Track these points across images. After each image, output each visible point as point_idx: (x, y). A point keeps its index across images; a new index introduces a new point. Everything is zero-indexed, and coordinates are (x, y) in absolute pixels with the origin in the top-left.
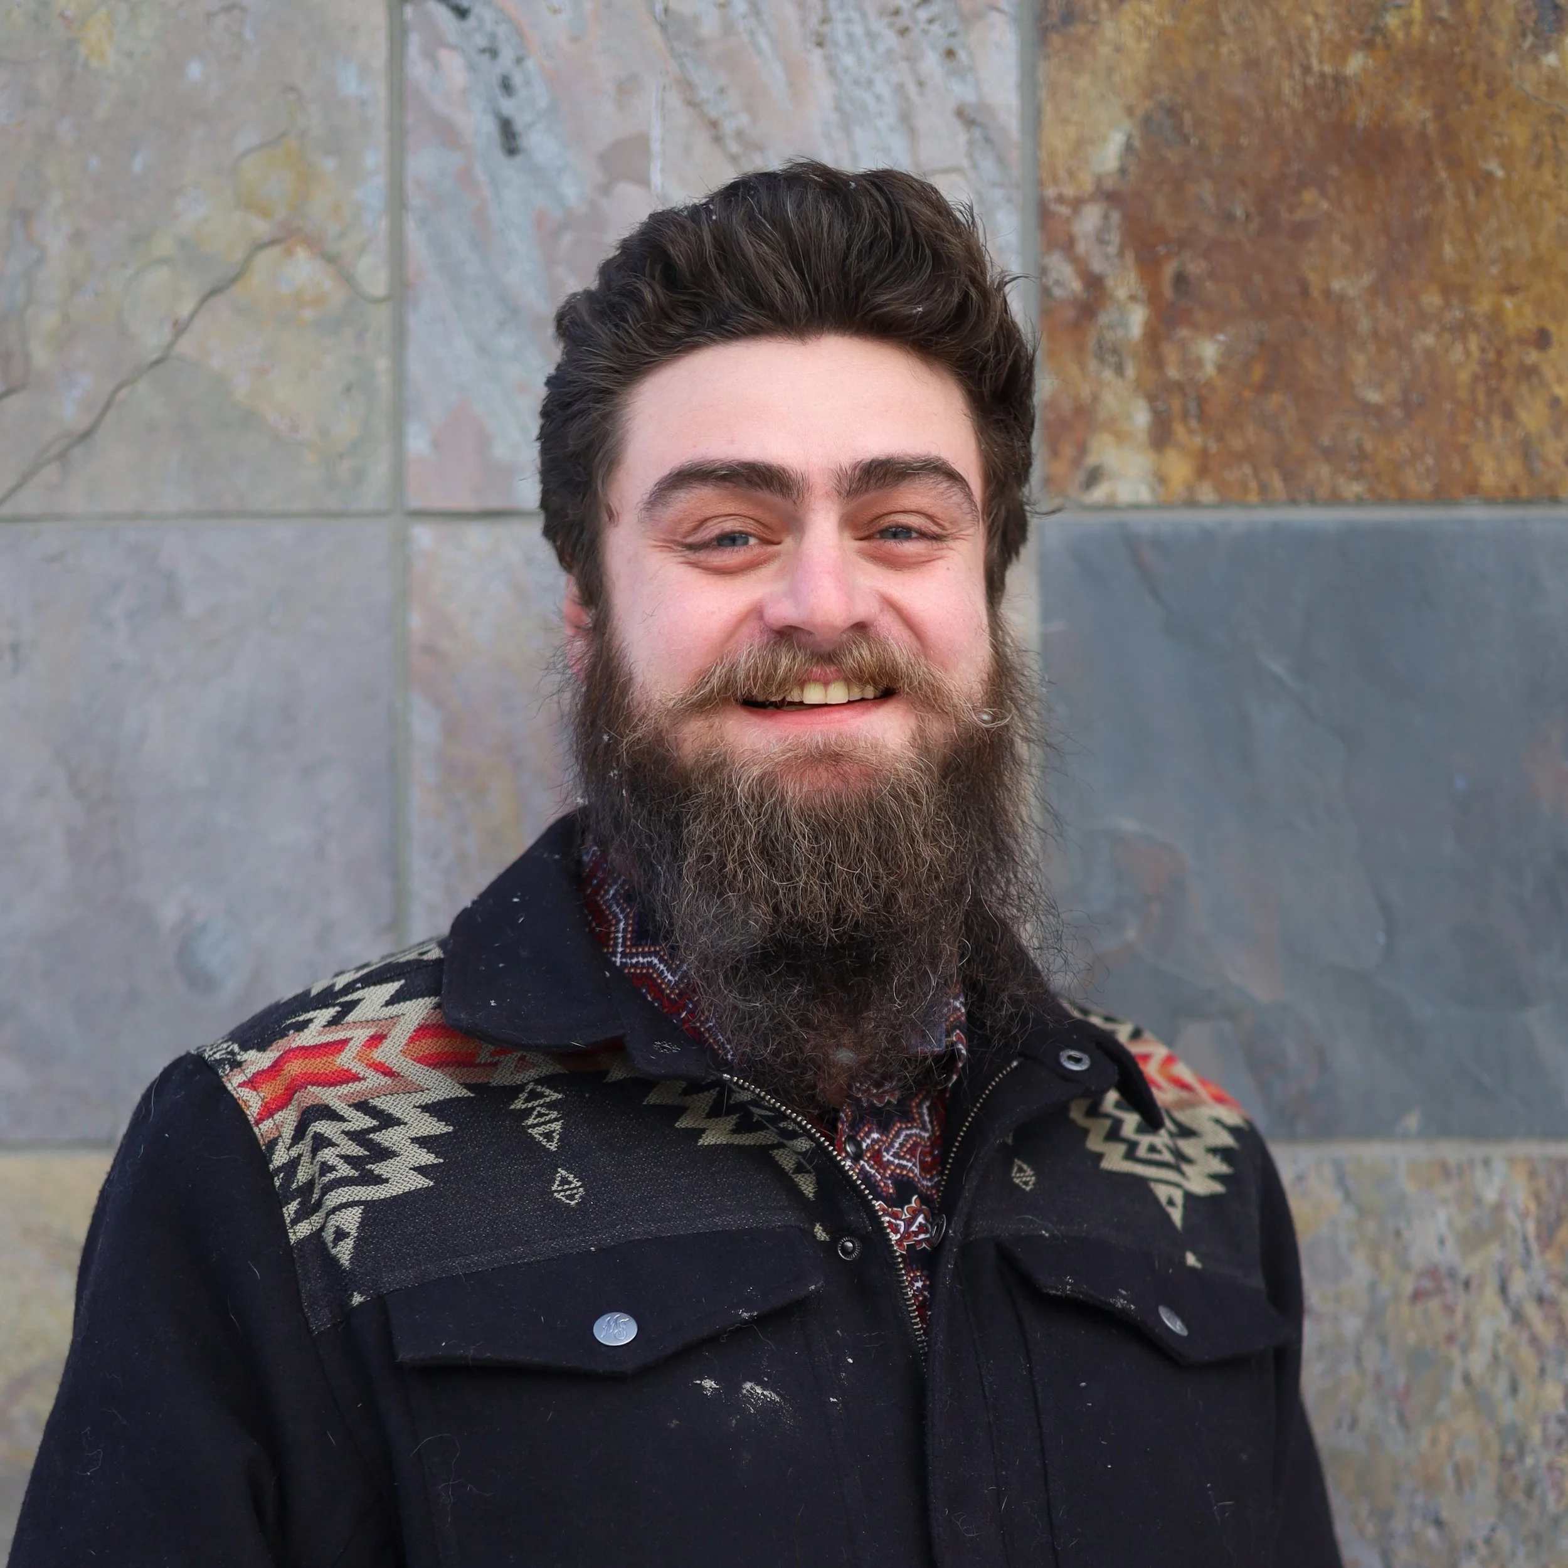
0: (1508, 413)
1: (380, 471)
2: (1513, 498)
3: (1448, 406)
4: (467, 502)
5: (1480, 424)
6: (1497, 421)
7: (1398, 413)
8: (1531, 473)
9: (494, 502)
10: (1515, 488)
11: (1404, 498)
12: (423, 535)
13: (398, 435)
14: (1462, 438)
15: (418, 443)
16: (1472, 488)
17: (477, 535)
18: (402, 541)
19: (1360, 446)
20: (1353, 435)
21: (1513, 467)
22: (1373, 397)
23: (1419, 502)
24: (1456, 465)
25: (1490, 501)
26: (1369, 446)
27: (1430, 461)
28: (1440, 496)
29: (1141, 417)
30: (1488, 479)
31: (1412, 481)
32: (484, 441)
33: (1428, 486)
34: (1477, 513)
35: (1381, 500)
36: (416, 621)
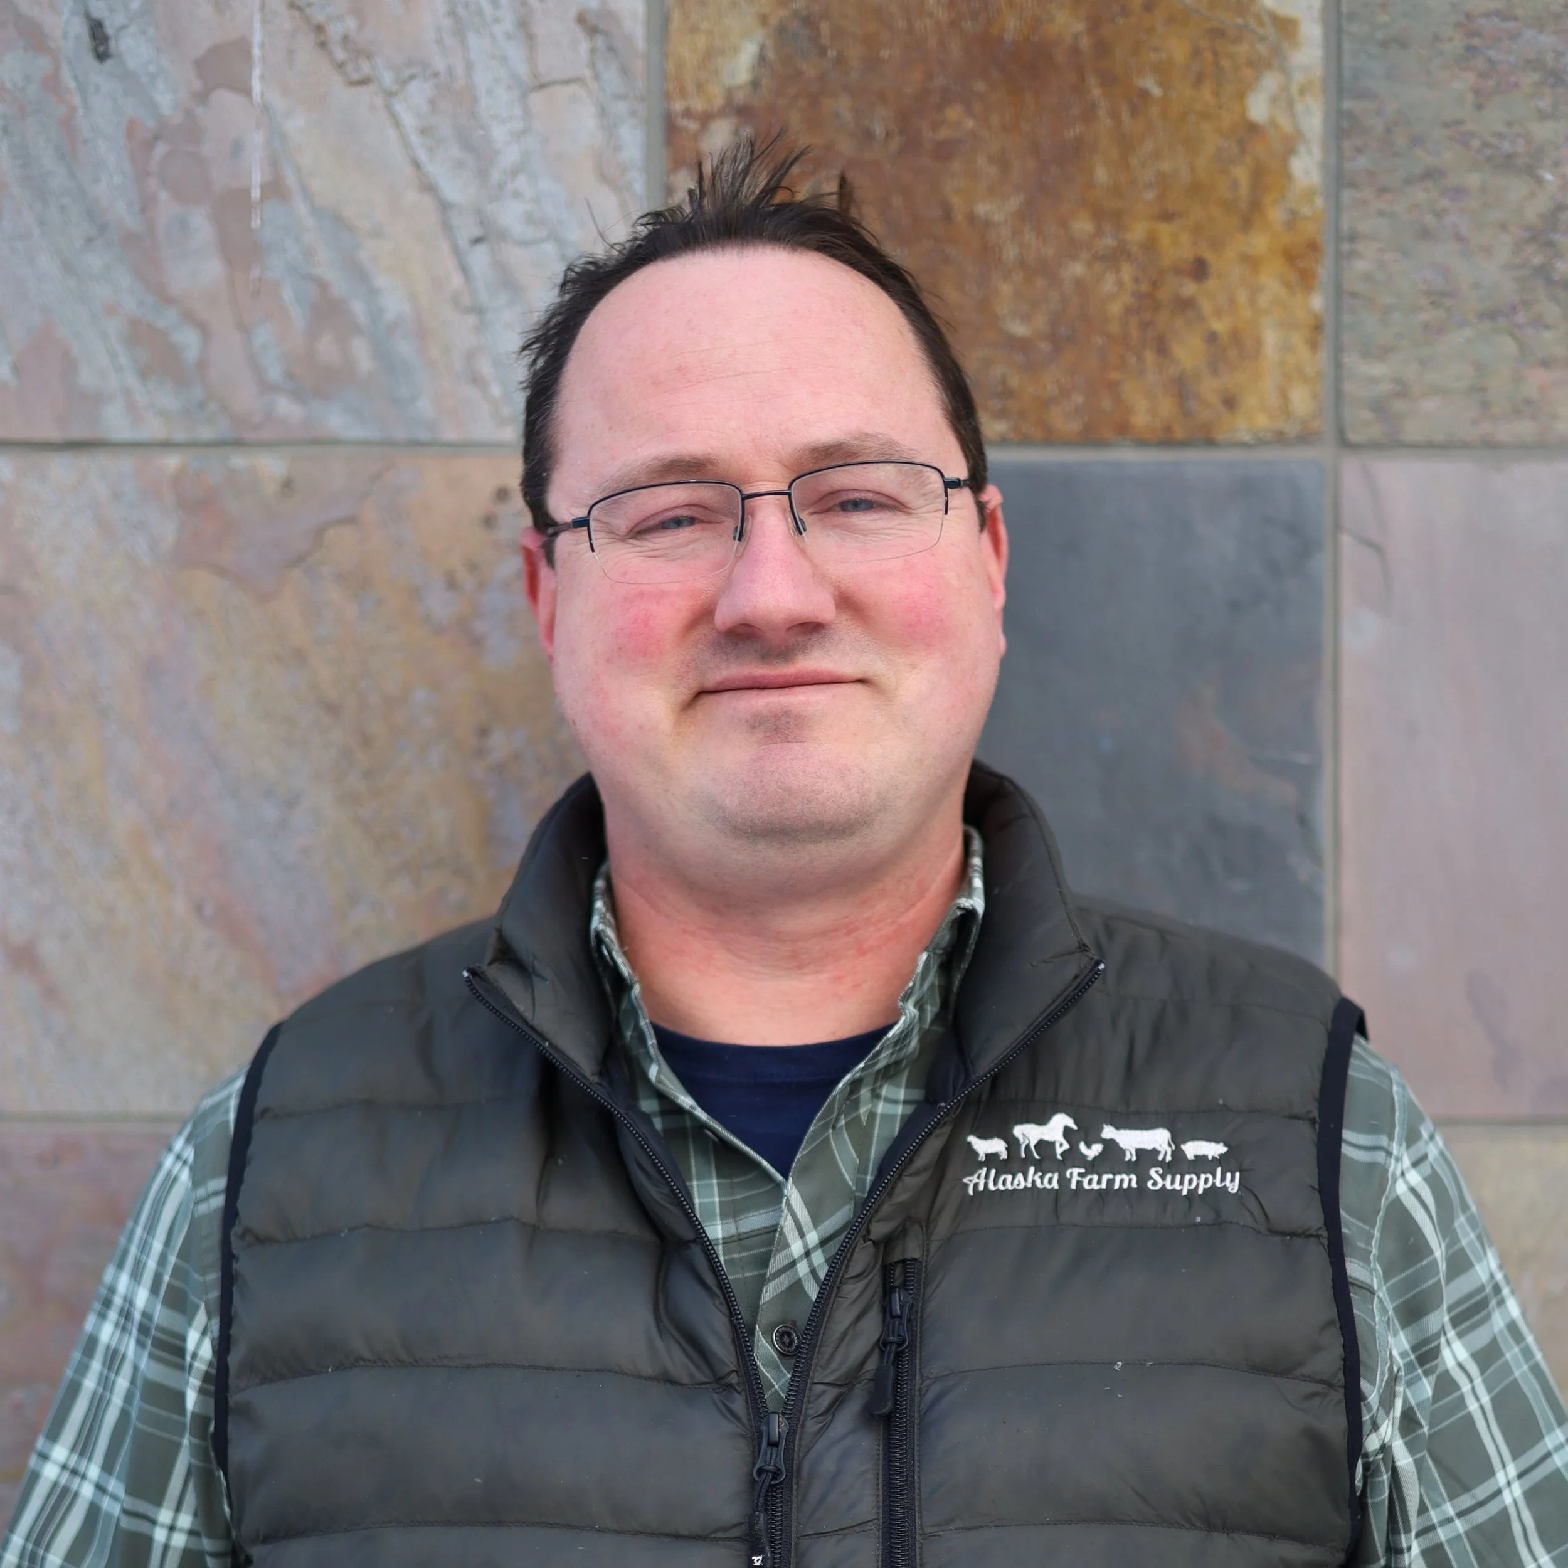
0: (1162, 349)
2: (1167, 441)
3: (1099, 341)
4: (53, 434)
5: (1133, 360)
6: (1150, 356)
7: (1044, 346)
8: (1186, 413)
9: (77, 433)
10: (1168, 429)
11: (1050, 439)
14: (1114, 375)
16: (1123, 430)
17: (61, 468)
19: (1004, 382)
20: (997, 371)
21: (1167, 407)
22: (1019, 329)
23: (1067, 442)
24: (1106, 403)
25: (1142, 443)
26: (1014, 382)
27: (1078, 399)
28: (1088, 438)
30: (1140, 419)
31: (1062, 421)
32: (69, 365)
33: (1074, 426)
34: (1128, 455)
35: (1025, 441)
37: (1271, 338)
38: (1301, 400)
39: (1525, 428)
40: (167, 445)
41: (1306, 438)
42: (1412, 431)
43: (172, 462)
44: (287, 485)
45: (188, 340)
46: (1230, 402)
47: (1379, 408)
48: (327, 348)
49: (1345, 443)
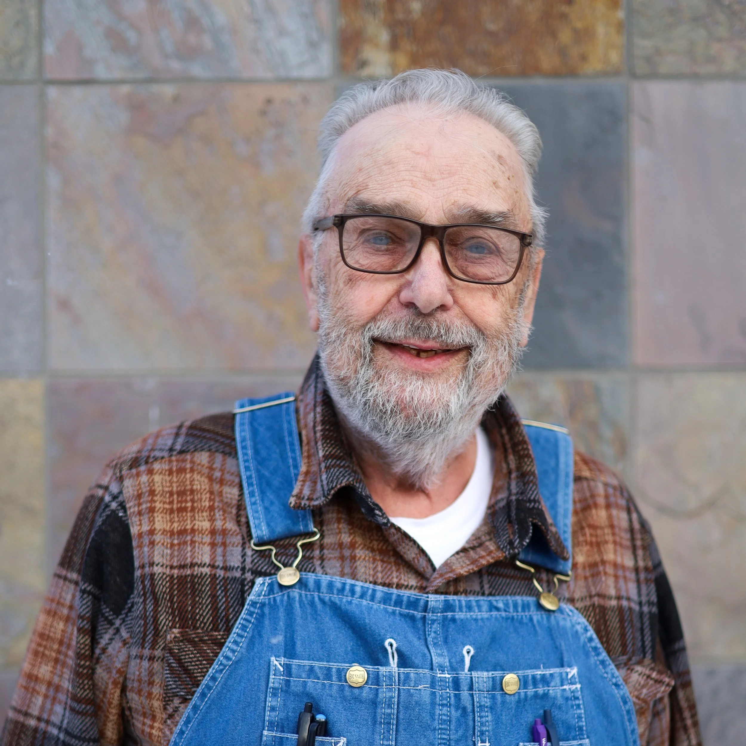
0: (554, 34)
1: (32, 62)
2: (555, 74)
4: (70, 75)
6: (548, 38)
7: (503, 35)
8: (565, 63)
9: (85, 75)
10: (557, 69)
12: (53, 92)
13: (40, 45)
15: (50, 49)
16: (537, 70)
17: (77, 92)
18: (42, 95)
21: (556, 60)
22: (492, 27)
23: (513, 76)
24: (531, 59)
25: (545, 76)
28: (524, 73)
29: (384, 37)
30: (545, 65)
32: (80, 48)
33: (518, 68)
34: (540, 82)
36: (50, 132)
37: (601, 30)
38: (614, 57)
39: (711, 69)
40: (122, 82)
41: (617, 73)
42: (663, 69)
43: (125, 89)
44: (176, 99)
45: (132, 36)
46: (584, 58)
47: (648, 60)
48: (192, 39)
49: (634, 76)
